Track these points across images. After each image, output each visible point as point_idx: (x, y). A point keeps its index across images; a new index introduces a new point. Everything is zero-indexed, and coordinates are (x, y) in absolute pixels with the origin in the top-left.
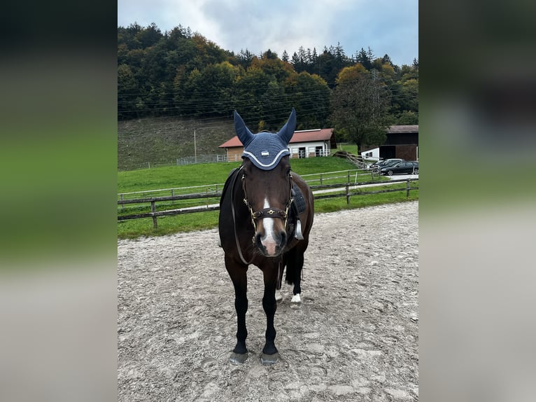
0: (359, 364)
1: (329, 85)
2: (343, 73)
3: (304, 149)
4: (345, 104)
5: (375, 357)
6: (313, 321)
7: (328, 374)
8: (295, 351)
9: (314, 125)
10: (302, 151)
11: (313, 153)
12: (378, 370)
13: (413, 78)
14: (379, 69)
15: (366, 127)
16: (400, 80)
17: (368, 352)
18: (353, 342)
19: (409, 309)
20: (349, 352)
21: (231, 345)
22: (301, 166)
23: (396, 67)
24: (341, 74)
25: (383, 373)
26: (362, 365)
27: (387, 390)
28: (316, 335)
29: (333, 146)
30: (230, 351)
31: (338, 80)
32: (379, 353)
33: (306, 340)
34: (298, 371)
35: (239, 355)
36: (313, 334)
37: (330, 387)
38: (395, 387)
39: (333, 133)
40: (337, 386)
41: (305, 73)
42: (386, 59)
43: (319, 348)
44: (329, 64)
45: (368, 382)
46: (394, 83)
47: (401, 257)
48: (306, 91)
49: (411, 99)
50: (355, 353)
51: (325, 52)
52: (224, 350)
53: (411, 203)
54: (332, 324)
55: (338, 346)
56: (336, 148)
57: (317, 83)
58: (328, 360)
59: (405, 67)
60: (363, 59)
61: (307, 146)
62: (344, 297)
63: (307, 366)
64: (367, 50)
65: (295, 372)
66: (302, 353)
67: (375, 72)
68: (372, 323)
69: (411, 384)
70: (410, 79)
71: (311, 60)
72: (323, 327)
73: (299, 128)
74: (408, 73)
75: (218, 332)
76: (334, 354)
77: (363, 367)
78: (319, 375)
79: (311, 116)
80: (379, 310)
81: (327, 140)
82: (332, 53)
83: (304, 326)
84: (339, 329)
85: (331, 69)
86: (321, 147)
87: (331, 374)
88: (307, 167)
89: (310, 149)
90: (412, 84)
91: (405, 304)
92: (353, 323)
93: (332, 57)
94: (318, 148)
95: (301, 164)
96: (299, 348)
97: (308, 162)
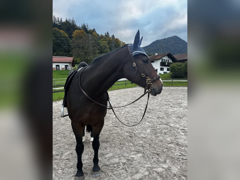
0: (137, 162)
1: (69, 37)
2: (75, 33)
3: (59, 66)
4: (79, 47)
5: (141, 157)
6: (106, 148)
7: (128, 171)
8: (107, 165)
9: (62, 55)
10: (58, 67)
11: (64, 68)
12: (146, 162)
13: (105, 40)
14: (91, 34)
15: (88, 58)
16: (100, 40)
17: (137, 155)
18: (128, 153)
19: (140, 133)
20: (129, 158)
21: (71, 173)
22: (58, 74)
23: (98, 35)
24: (74, 32)
25: (148, 163)
26: (138, 162)
27: (154, 170)
28: (111, 155)
29: (73, 66)
30: (72, 176)
31: (73, 35)
32: (141, 155)
33: (108, 158)
34: (114, 174)
35: (80, 177)
36: (110, 154)
37: (133, 177)
38: (156, 168)
39: (73, 59)
40: (135, 175)
41: (56, 28)
42: (94, 31)
43: (117, 160)
44: (68, 27)
45: (146, 169)
46: (97, 41)
47: (123, 113)
48: (57, 37)
49: (104, 49)
50: (132, 158)
51: (67, 21)
52: (68, 177)
53: (113, 91)
54: (115, 147)
55: (124, 157)
56: (75, 67)
57: (63, 35)
58: (123, 164)
59: (102, 35)
60: (84, 28)
61: (60, 65)
62: (112, 134)
63: (116, 170)
64: (86, 25)
65: (113, 176)
66: (111, 165)
67: (90, 35)
68: (130, 142)
69: (160, 164)
70: (104, 41)
71: (59, 23)
72: (112, 150)
73: (54, 55)
74: (103, 38)
75: (57, 168)
76: (124, 161)
77: (139, 163)
78: (124, 173)
79: (61, 50)
80: (129, 136)
81: (71, 63)
82: (70, 22)
83: (103, 152)
84: (119, 149)
85: (69, 29)
86: (68, 66)
87: (129, 170)
88: (62, 75)
89: (62, 66)
90: (105, 43)
91: (137, 132)
92: (123, 144)
93: (70, 24)
94: (66, 66)
95: (58, 73)
96: (108, 163)
97: (62, 72)
